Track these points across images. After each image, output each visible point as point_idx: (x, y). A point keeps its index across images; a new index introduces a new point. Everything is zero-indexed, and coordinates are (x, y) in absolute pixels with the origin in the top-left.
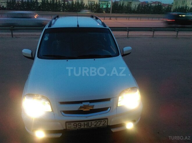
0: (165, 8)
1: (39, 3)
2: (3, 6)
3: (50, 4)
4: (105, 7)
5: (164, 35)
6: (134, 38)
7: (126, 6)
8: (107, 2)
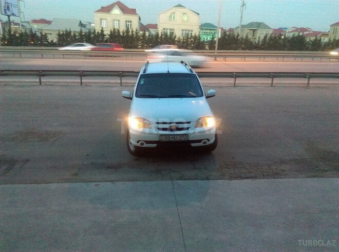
0: (310, 40)
1: (105, 35)
2: (52, 41)
3: (123, 37)
4: (209, 38)
5: (290, 84)
6: (244, 86)
7: (242, 39)
8: (215, 30)
